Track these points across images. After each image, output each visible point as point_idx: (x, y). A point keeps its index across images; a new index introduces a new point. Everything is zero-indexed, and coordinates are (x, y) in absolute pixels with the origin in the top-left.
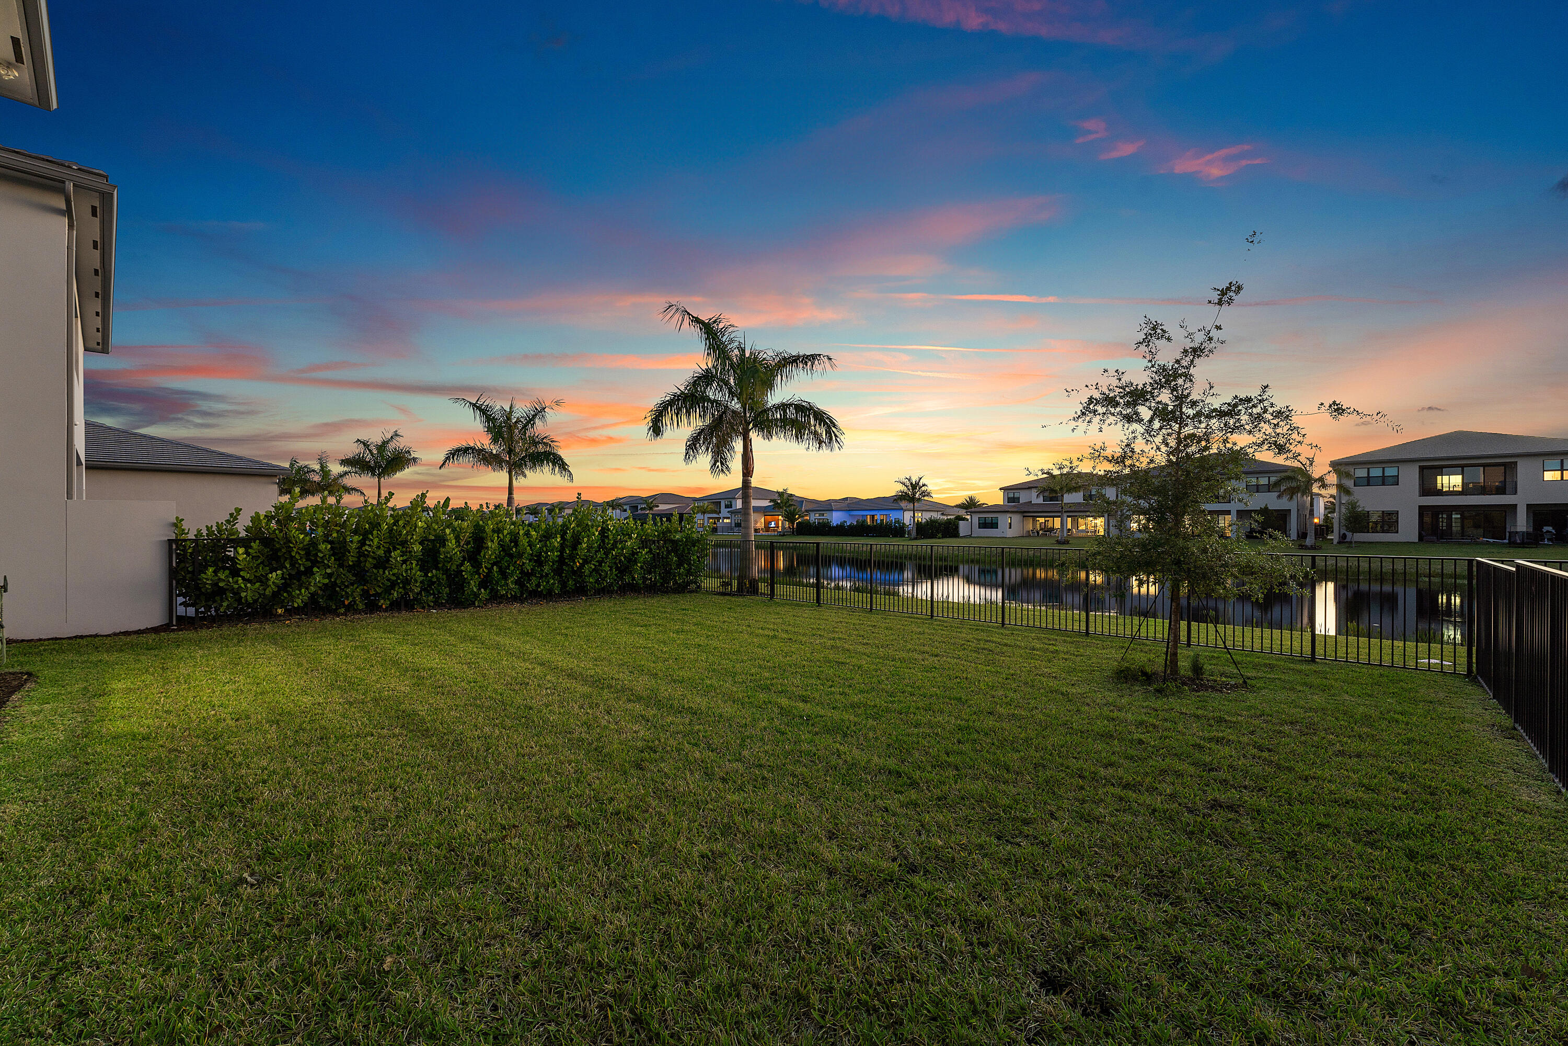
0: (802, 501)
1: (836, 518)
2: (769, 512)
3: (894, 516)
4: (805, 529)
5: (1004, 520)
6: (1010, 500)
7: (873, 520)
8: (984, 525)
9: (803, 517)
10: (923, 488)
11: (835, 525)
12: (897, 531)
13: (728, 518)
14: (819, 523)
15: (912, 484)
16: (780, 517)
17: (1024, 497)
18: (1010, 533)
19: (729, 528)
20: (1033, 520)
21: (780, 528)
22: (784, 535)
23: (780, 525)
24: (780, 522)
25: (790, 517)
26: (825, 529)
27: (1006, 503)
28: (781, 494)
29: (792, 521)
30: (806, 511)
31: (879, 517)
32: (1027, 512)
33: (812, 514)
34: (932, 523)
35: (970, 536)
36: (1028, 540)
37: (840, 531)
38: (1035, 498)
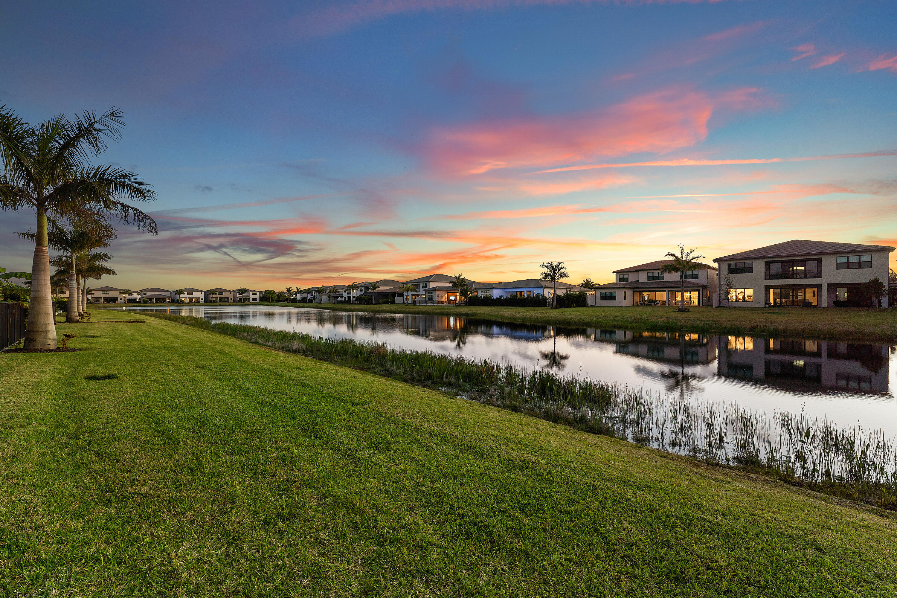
0: (472, 283)
1: (496, 294)
2: (450, 290)
3: (536, 292)
4: (475, 301)
5: (620, 294)
6: (621, 280)
7: (521, 295)
8: (604, 297)
9: (473, 293)
10: (562, 270)
11: (495, 298)
12: (541, 302)
13: (424, 295)
14: (484, 297)
15: (553, 267)
16: (458, 294)
17: (632, 278)
18: (625, 303)
19: (424, 301)
20: (640, 294)
21: (458, 301)
22: (460, 306)
23: (458, 299)
24: (458, 297)
25: (464, 293)
26: (488, 301)
27: (618, 282)
28: (458, 278)
29: (466, 297)
30: (475, 289)
31: (525, 293)
32: (637, 288)
33: (479, 291)
34: (567, 297)
35: (594, 306)
36: (638, 309)
37: (499, 302)
38: (643, 278)
